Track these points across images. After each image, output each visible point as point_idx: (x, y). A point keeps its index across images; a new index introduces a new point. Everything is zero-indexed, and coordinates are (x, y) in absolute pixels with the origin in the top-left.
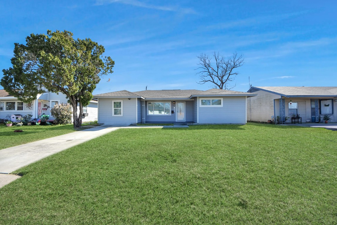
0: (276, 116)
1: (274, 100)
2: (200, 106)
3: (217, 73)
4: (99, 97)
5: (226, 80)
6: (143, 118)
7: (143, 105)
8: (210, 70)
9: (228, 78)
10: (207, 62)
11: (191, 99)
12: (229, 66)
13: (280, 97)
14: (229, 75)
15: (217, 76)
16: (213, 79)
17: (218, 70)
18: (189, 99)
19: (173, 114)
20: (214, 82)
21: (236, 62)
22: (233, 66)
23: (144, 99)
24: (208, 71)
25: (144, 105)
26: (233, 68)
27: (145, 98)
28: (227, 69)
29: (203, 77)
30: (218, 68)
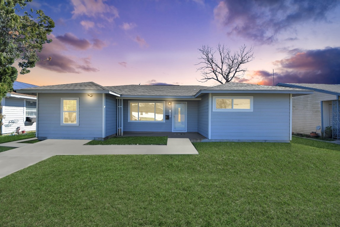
0: (325, 126)
1: (322, 101)
2: (214, 111)
3: (221, 69)
4: (40, 92)
5: (232, 78)
6: (120, 128)
7: (120, 107)
8: (214, 65)
9: (234, 76)
10: (210, 56)
11: (196, 98)
12: (235, 61)
13: (334, 98)
14: (236, 72)
15: (221, 73)
16: (216, 76)
17: (222, 66)
18: (193, 97)
19: (167, 120)
20: (217, 80)
21: (244, 57)
22: (240, 62)
23: (119, 96)
24: (211, 67)
25: (122, 107)
26: (241, 63)
27: (121, 95)
28: (232, 65)
29: (206, 74)
30: (222, 63)
